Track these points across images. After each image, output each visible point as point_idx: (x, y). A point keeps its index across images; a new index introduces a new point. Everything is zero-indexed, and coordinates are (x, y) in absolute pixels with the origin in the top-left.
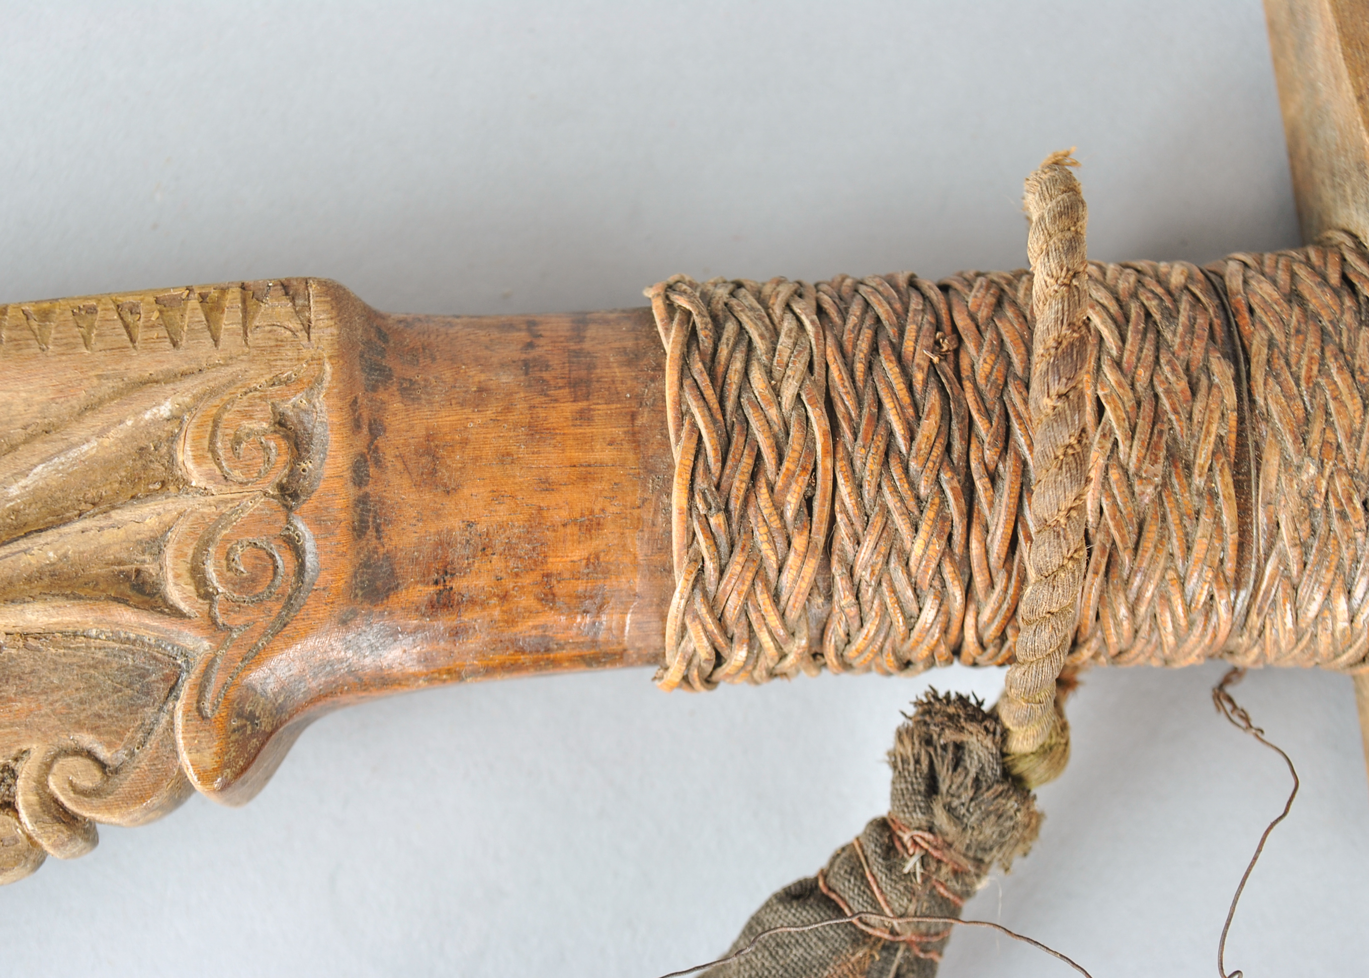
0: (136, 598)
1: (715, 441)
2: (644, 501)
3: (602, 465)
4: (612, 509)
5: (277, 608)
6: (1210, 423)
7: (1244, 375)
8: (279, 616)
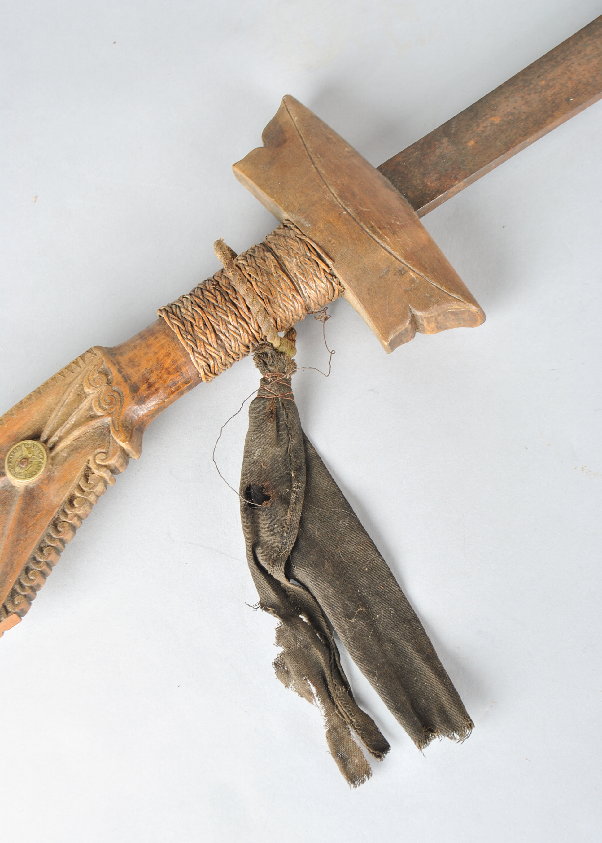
0: (92, 419)
1: (181, 324)
2: (175, 344)
3: (164, 343)
4: (171, 349)
5: (119, 404)
6: (271, 264)
7: (273, 252)
8: (120, 405)
